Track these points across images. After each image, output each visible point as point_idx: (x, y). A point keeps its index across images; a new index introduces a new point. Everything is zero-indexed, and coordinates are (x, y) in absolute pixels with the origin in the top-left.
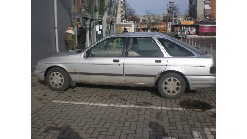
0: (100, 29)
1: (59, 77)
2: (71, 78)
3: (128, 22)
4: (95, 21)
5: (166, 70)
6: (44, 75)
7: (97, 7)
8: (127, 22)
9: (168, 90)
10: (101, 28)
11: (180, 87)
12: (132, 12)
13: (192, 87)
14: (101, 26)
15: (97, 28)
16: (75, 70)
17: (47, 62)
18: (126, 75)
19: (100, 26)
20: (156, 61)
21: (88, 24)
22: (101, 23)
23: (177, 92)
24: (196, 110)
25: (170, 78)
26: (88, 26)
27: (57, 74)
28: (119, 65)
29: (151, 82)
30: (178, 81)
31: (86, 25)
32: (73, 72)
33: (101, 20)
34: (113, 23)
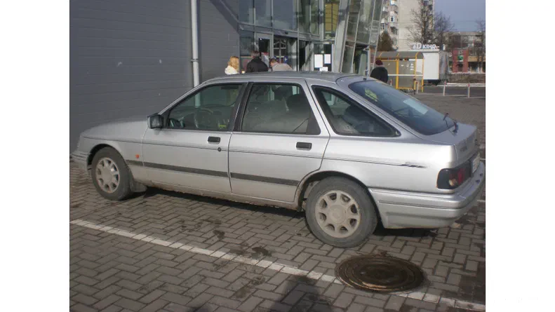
0: (325, 63)
1: (112, 170)
2: (131, 173)
3: (424, 46)
4: (312, 45)
5: (321, 170)
6: (85, 163)
7: (321, 12)
8: (422, 48)
9: (328, 221)
10: (328, 60)
11: (357, 217)
12: (442, 24)
13: (388, 222)
14: (328, 57)
15: (318, 61)
16: (138, 157)
17: (90, 136)
18: (233, 175)
19: (326, 55)
20: (301, 146)
21: (294, 51)
22: (328, 50)
23: (351, 231)
24: (370, 286)
25: (333, 192)
26: (294, 57)
27: (110, 162)
28: (219, 150)
29: (288, 196)
30: (353, 202)
31: (291, 54)
32: (133, 159)
33: (328, 43)
34: (364, 49)
